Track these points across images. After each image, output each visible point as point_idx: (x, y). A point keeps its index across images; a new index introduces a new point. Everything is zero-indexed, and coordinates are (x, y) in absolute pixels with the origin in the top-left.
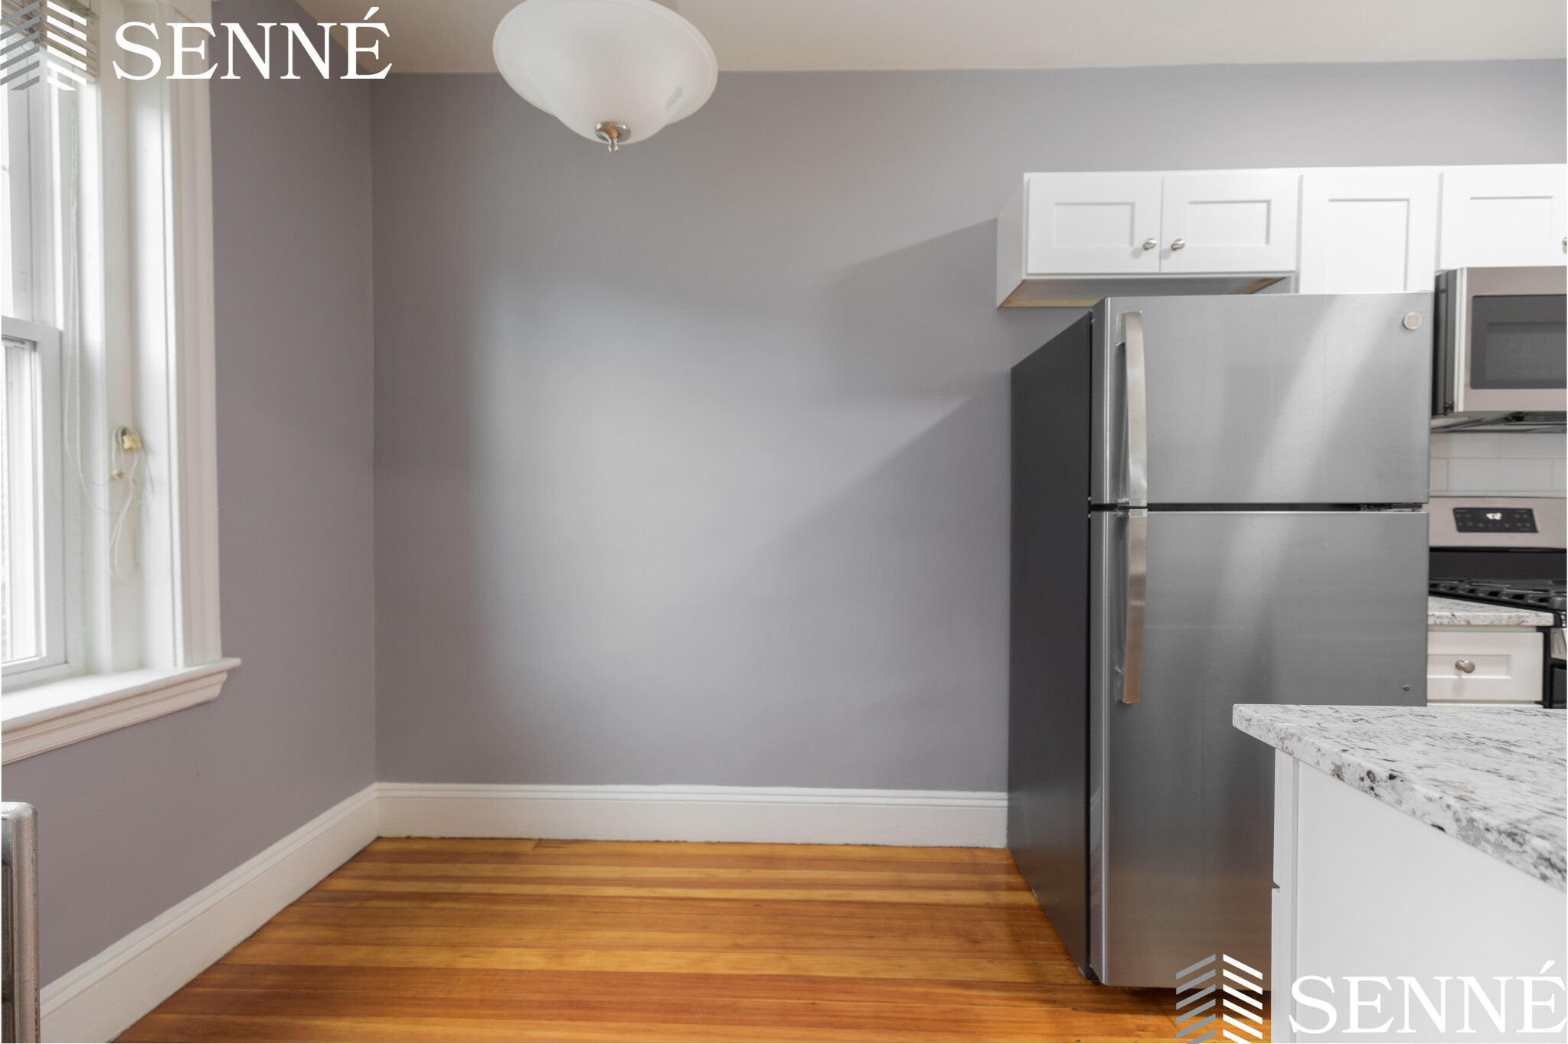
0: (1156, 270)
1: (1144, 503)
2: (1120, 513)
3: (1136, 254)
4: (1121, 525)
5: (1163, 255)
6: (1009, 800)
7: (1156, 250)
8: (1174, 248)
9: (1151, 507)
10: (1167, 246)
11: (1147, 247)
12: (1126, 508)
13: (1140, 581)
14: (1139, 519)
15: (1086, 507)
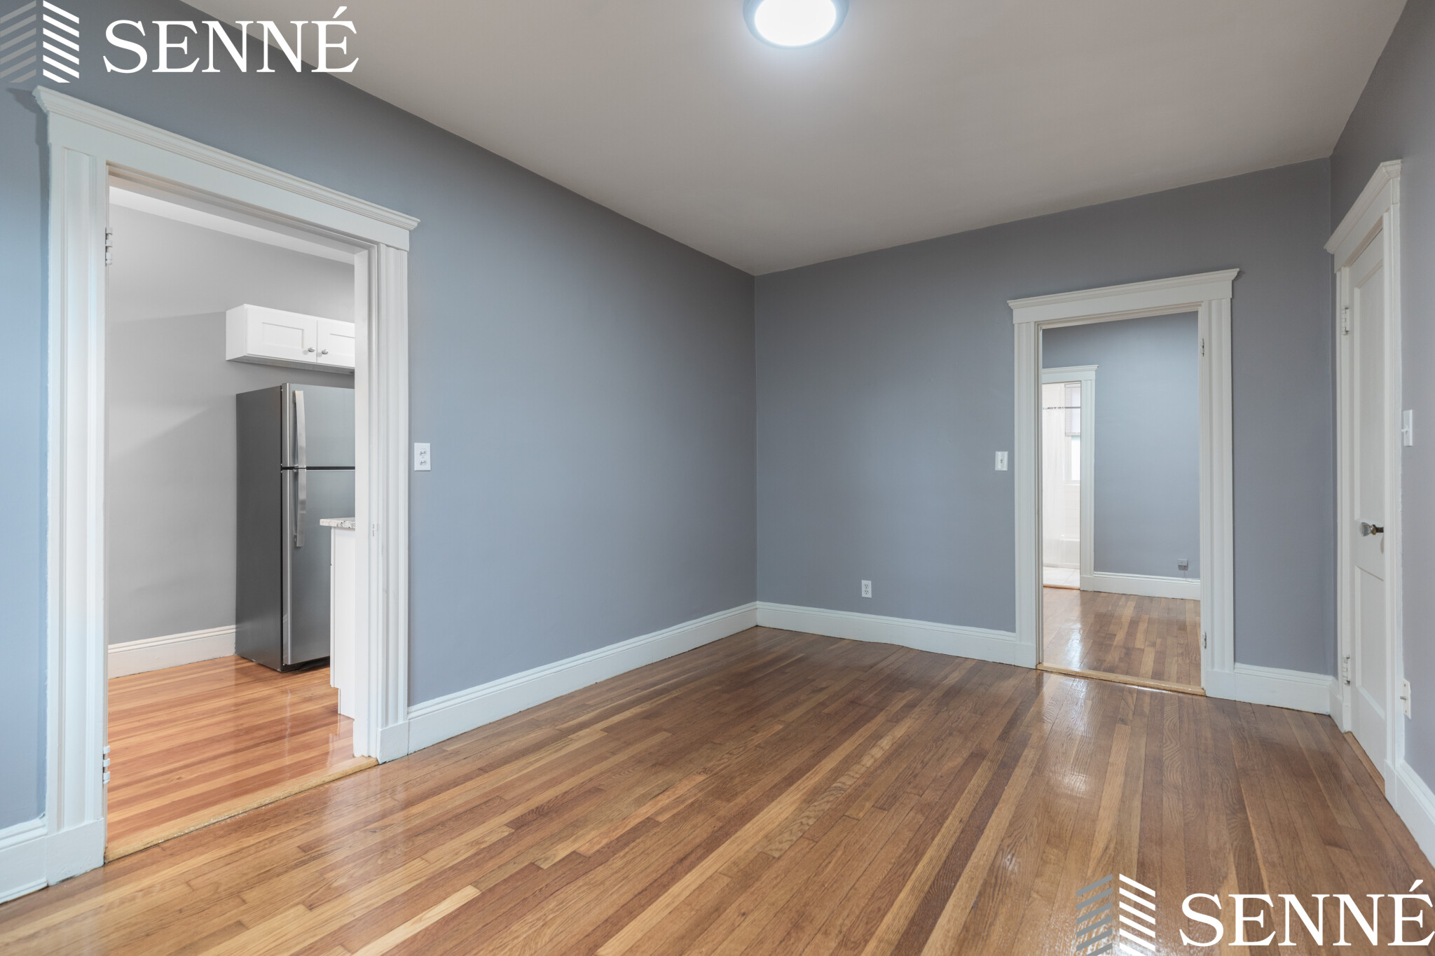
0: (315, 361)
1: (305, 467)
2: (295, 471)
3: (305, 353)
4: (296, 476)
5: (318, 355)
6: (236, 628)
7: (315, 353)
8: (323, 353)
9: (308, 468)
10: (320, 351)
11: (310, 350)
12: (297, 468)
13: (303, 502)
14: (303, 474)
15: (280, 469)
